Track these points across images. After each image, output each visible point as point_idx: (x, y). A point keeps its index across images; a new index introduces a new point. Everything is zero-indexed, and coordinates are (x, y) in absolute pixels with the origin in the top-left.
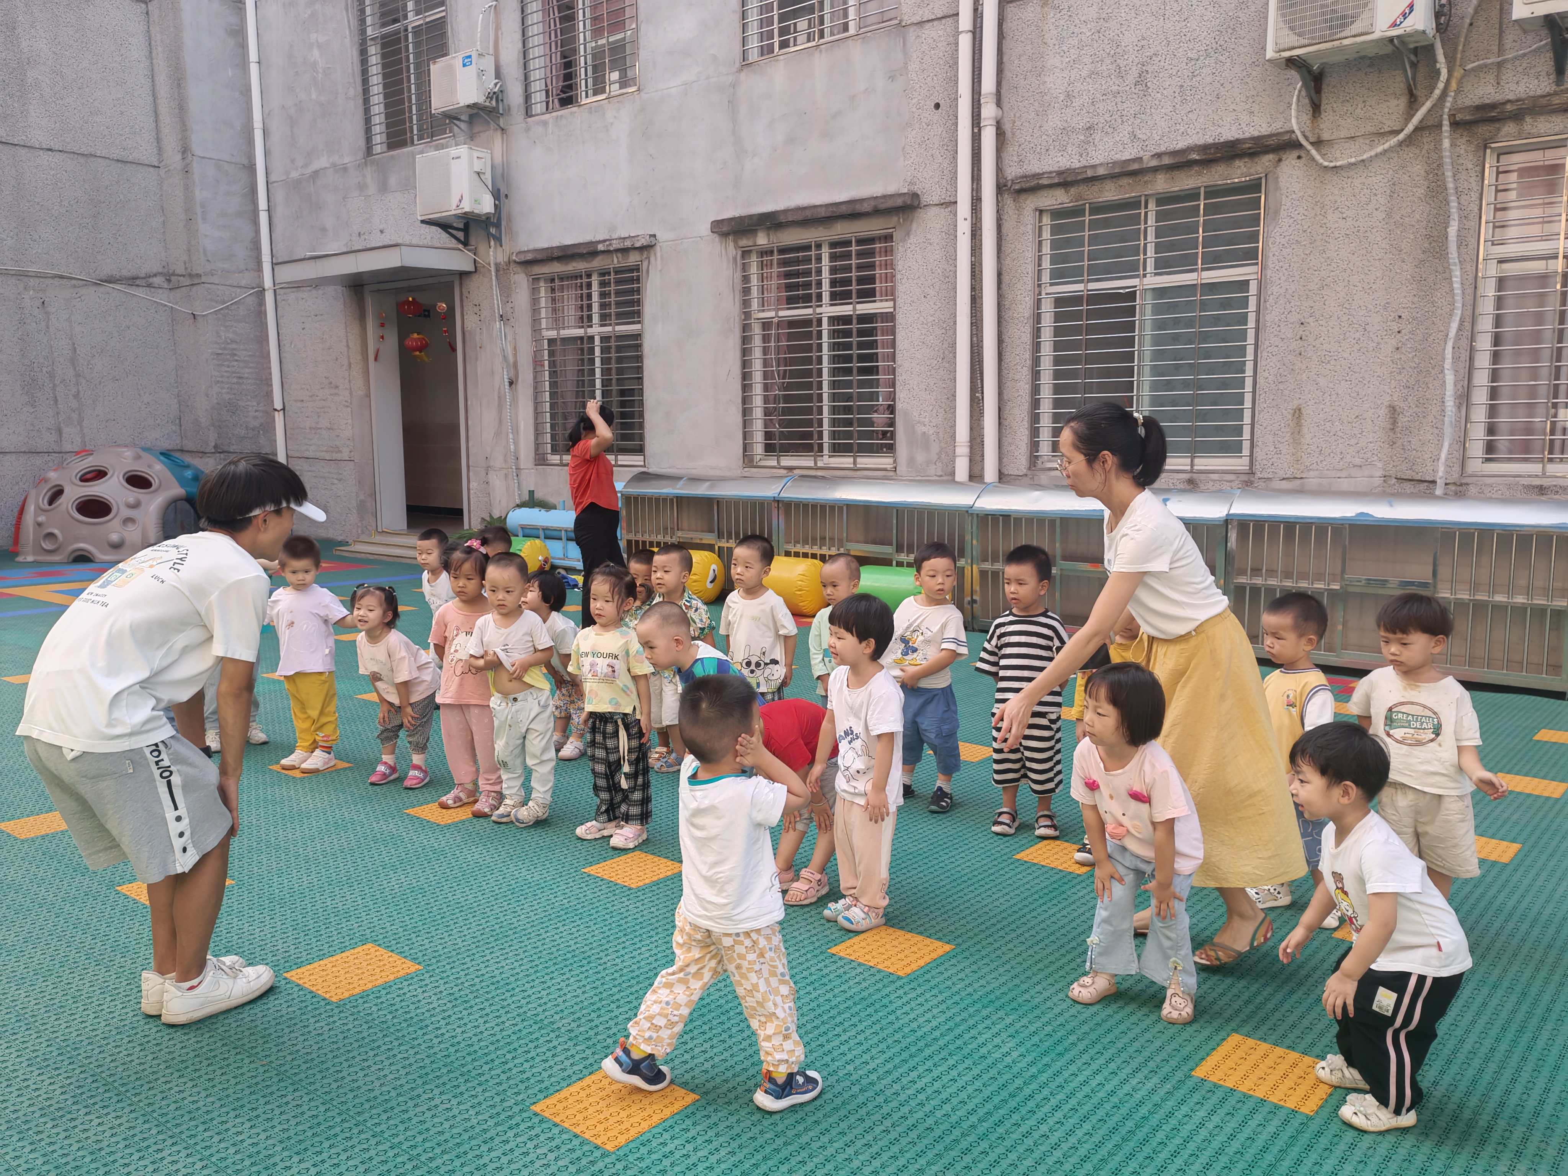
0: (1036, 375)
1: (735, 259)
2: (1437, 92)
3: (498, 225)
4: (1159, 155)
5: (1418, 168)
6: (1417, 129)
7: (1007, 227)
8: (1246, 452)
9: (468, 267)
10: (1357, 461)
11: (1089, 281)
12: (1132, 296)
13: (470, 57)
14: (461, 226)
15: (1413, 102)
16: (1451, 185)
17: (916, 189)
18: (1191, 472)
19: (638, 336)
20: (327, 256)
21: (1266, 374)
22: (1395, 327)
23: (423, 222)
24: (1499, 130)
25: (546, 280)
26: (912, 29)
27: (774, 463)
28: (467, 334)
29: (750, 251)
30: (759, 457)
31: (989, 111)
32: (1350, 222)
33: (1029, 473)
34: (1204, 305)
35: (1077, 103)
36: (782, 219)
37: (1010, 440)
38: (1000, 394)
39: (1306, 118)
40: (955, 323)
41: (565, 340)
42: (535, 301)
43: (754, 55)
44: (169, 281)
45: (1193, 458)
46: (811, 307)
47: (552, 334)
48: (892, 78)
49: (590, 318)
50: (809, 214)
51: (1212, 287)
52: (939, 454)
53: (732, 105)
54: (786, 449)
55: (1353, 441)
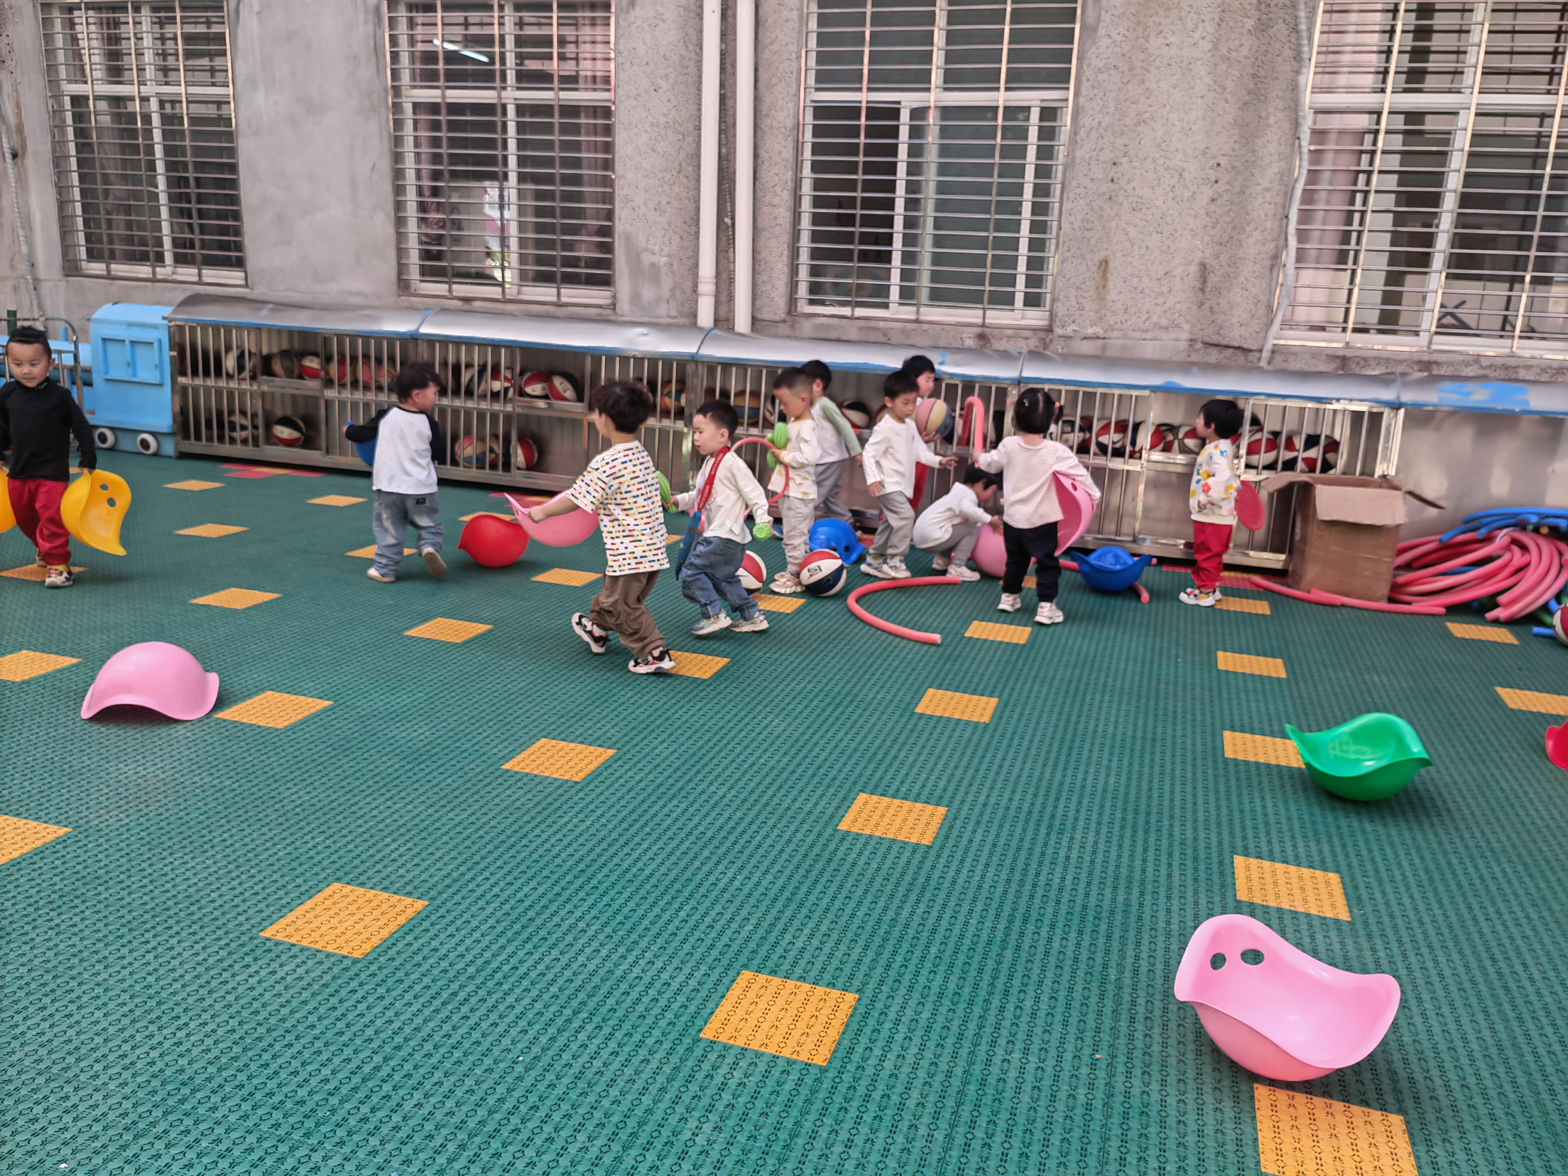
0: (796, 200)
8: (1046, 306)
10: (1164, 322)
11: (870, 90)
18: (983, 325)
19: (223, 104)
22: (1213, 175)
27: (438, 291)
29: (399, 1)
30: (416, 282)
33: (788, 318)
37: (766, 278)
38: (755, 221)
42: (47, 40)
45: (984, 310)
46: (493, 88)
49: (142, 71)
52: (673, 290)
55: (1161, 300)
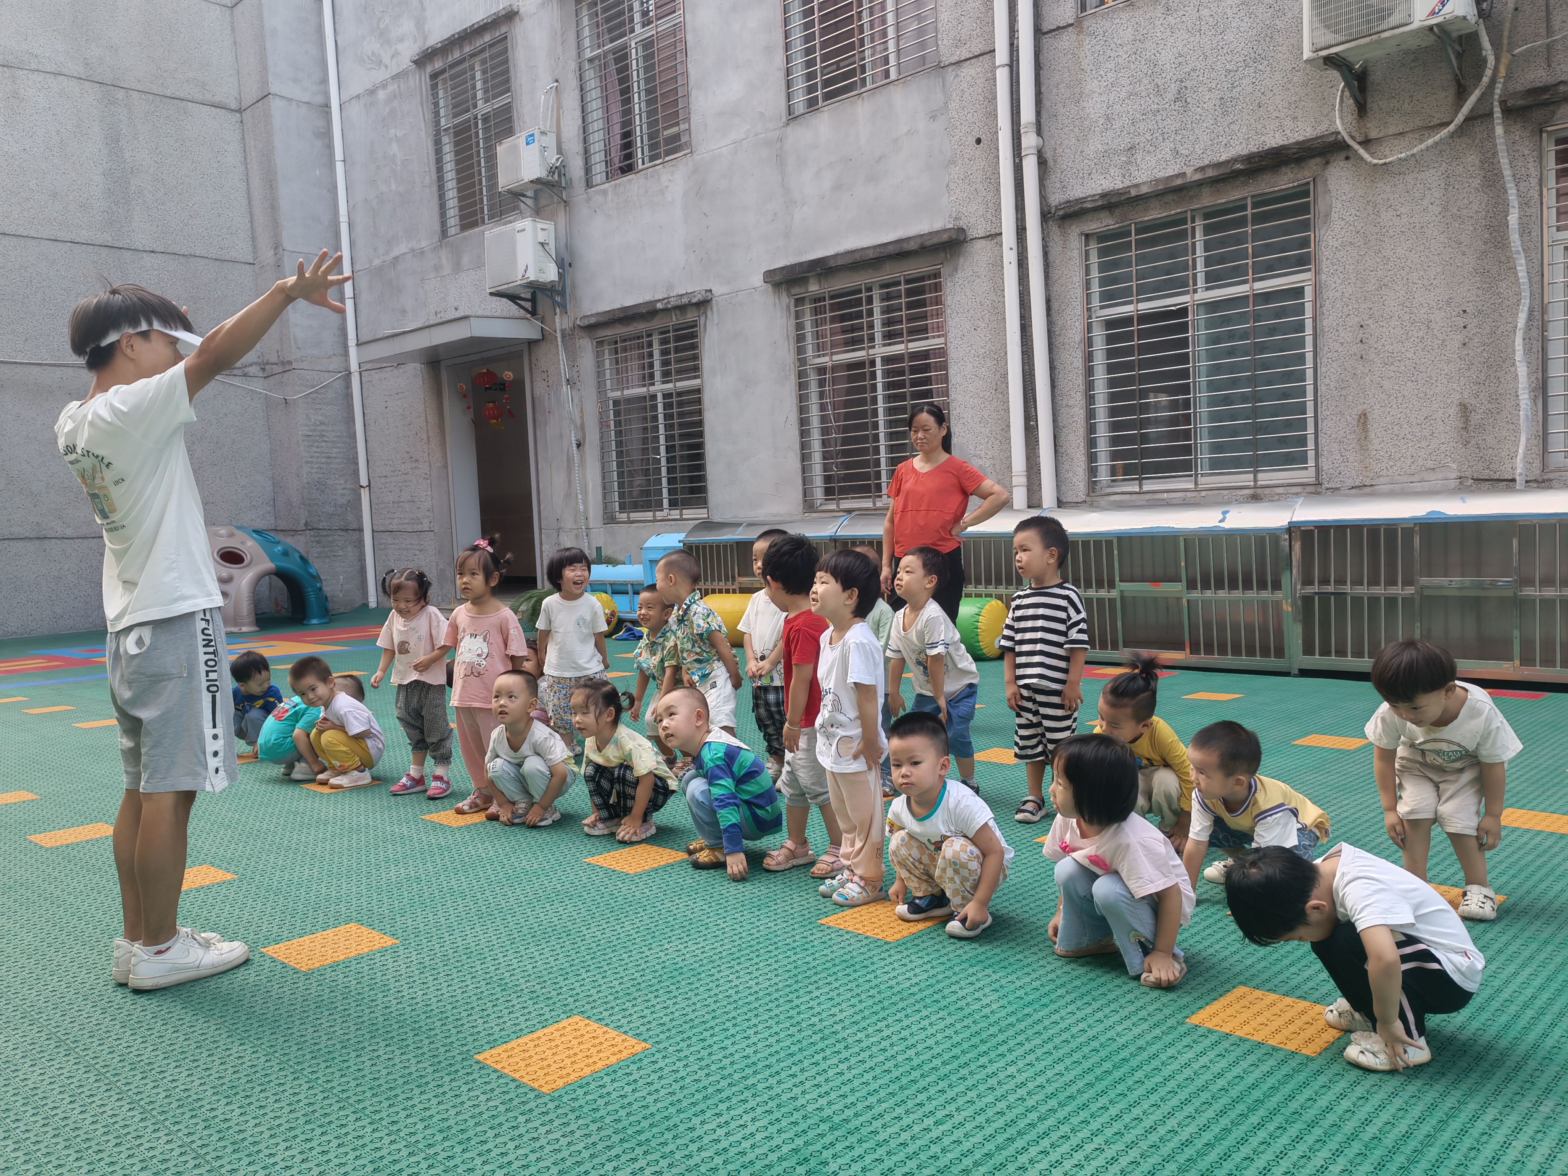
0: (1090, 399)
1: (788, 307)
2: (1485, 80)
3: (562, 293)
4: (1202, 169)
5: (1472, 159)
6: (1467, 119)
7: (1054, 252)
8: (1311, 463)
9: (535, 335)
10: (1430, 464)
11: (1138, 301)
12: (1183, 312)
13: (533, 135)
14: (529, 296)
15: (1462, 93)
16: (1507, 172)
17: (962, 224)
18: (1255, 487)
19: (698, 391)
20: (404, 333)
21: (1327, 381)
22: (1460, 322)
23: (491, 294)
24: (1554, 113)
25: (609, 344)
26: (950, 69)
27: (834, 507)
28: (537, 402)
29: (803, 298)
30: (819, 502)
31: (1029, 140)
32: (1405, 219)
33: (1088, 499)
34: (1257, 317)
35: (1117, 125)
36: (832, 263)
37: (1067, 467)
38: (1055, 421)
39: (1351, 118)
40: (1006, 354)
41: (629, 400)
42: (599, 364)
43: (800, 108)
44: (263, 370)
45: (1255, 473)
46: (863, 349)
47: (617, 394)
48: (933, 118)
49: (652, 376)
50: (857, 257)
51: (1267, 297)
53: (780, 159)
54: (845, 492)
55: (1423, 444)
